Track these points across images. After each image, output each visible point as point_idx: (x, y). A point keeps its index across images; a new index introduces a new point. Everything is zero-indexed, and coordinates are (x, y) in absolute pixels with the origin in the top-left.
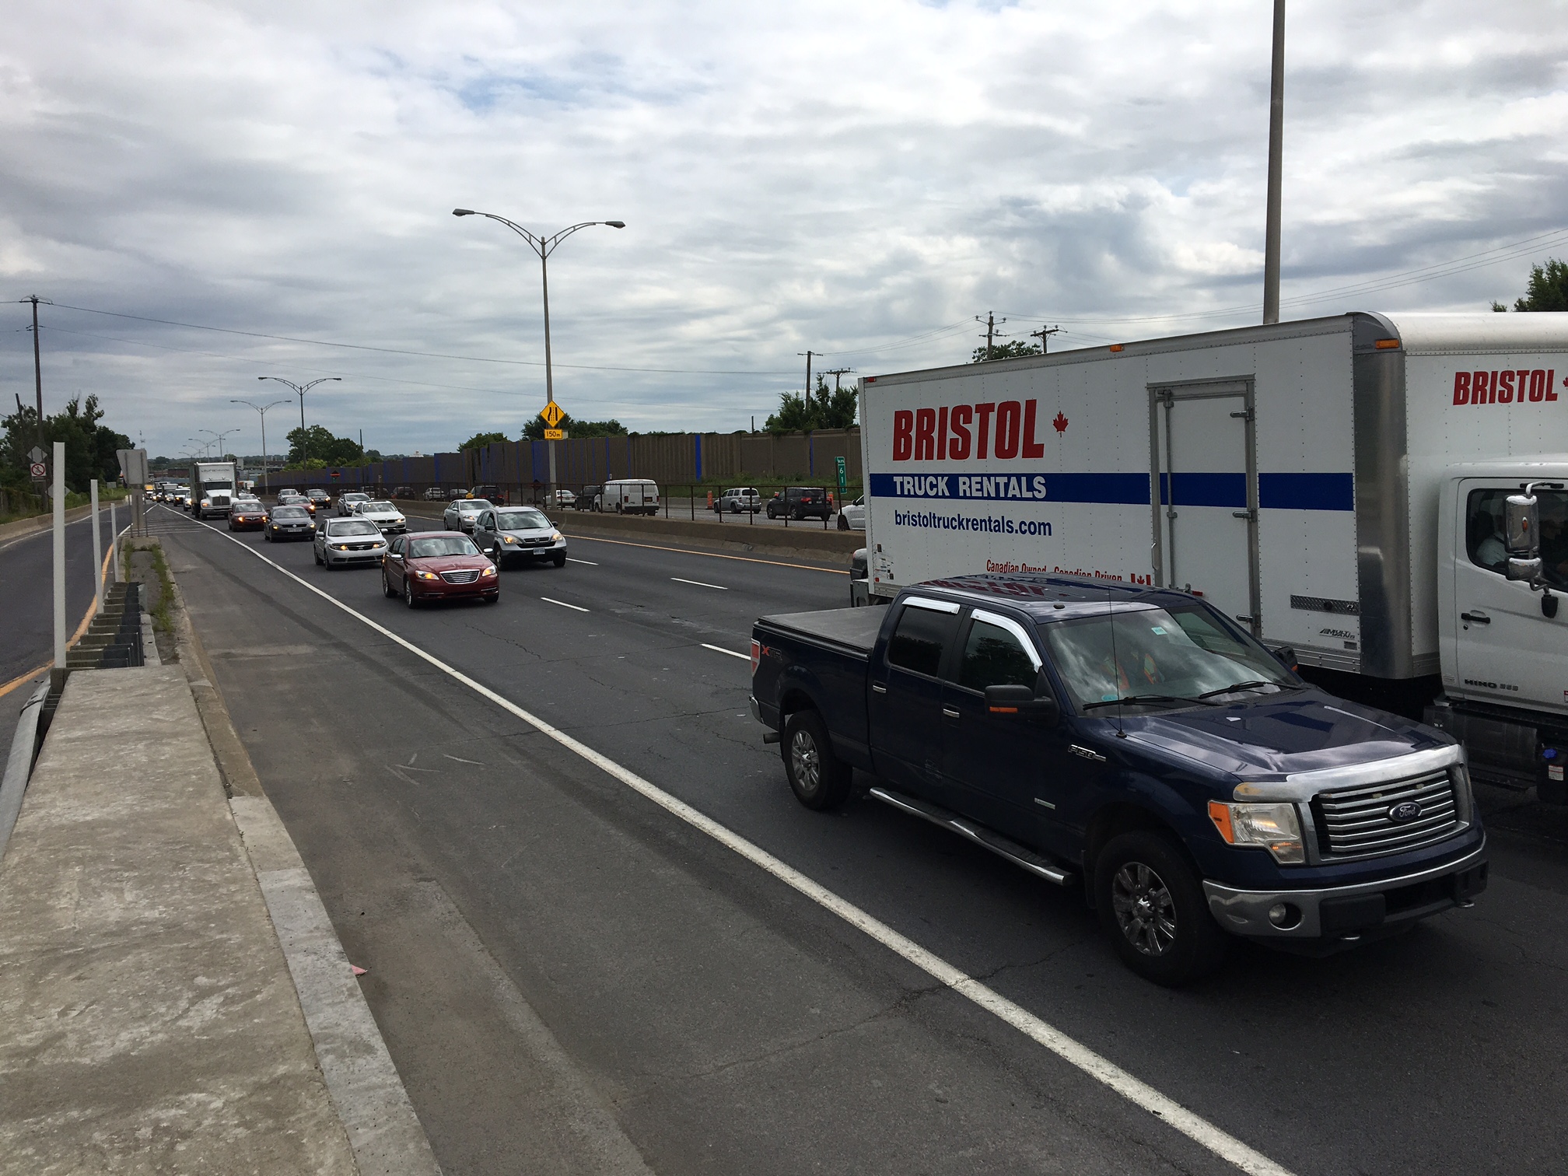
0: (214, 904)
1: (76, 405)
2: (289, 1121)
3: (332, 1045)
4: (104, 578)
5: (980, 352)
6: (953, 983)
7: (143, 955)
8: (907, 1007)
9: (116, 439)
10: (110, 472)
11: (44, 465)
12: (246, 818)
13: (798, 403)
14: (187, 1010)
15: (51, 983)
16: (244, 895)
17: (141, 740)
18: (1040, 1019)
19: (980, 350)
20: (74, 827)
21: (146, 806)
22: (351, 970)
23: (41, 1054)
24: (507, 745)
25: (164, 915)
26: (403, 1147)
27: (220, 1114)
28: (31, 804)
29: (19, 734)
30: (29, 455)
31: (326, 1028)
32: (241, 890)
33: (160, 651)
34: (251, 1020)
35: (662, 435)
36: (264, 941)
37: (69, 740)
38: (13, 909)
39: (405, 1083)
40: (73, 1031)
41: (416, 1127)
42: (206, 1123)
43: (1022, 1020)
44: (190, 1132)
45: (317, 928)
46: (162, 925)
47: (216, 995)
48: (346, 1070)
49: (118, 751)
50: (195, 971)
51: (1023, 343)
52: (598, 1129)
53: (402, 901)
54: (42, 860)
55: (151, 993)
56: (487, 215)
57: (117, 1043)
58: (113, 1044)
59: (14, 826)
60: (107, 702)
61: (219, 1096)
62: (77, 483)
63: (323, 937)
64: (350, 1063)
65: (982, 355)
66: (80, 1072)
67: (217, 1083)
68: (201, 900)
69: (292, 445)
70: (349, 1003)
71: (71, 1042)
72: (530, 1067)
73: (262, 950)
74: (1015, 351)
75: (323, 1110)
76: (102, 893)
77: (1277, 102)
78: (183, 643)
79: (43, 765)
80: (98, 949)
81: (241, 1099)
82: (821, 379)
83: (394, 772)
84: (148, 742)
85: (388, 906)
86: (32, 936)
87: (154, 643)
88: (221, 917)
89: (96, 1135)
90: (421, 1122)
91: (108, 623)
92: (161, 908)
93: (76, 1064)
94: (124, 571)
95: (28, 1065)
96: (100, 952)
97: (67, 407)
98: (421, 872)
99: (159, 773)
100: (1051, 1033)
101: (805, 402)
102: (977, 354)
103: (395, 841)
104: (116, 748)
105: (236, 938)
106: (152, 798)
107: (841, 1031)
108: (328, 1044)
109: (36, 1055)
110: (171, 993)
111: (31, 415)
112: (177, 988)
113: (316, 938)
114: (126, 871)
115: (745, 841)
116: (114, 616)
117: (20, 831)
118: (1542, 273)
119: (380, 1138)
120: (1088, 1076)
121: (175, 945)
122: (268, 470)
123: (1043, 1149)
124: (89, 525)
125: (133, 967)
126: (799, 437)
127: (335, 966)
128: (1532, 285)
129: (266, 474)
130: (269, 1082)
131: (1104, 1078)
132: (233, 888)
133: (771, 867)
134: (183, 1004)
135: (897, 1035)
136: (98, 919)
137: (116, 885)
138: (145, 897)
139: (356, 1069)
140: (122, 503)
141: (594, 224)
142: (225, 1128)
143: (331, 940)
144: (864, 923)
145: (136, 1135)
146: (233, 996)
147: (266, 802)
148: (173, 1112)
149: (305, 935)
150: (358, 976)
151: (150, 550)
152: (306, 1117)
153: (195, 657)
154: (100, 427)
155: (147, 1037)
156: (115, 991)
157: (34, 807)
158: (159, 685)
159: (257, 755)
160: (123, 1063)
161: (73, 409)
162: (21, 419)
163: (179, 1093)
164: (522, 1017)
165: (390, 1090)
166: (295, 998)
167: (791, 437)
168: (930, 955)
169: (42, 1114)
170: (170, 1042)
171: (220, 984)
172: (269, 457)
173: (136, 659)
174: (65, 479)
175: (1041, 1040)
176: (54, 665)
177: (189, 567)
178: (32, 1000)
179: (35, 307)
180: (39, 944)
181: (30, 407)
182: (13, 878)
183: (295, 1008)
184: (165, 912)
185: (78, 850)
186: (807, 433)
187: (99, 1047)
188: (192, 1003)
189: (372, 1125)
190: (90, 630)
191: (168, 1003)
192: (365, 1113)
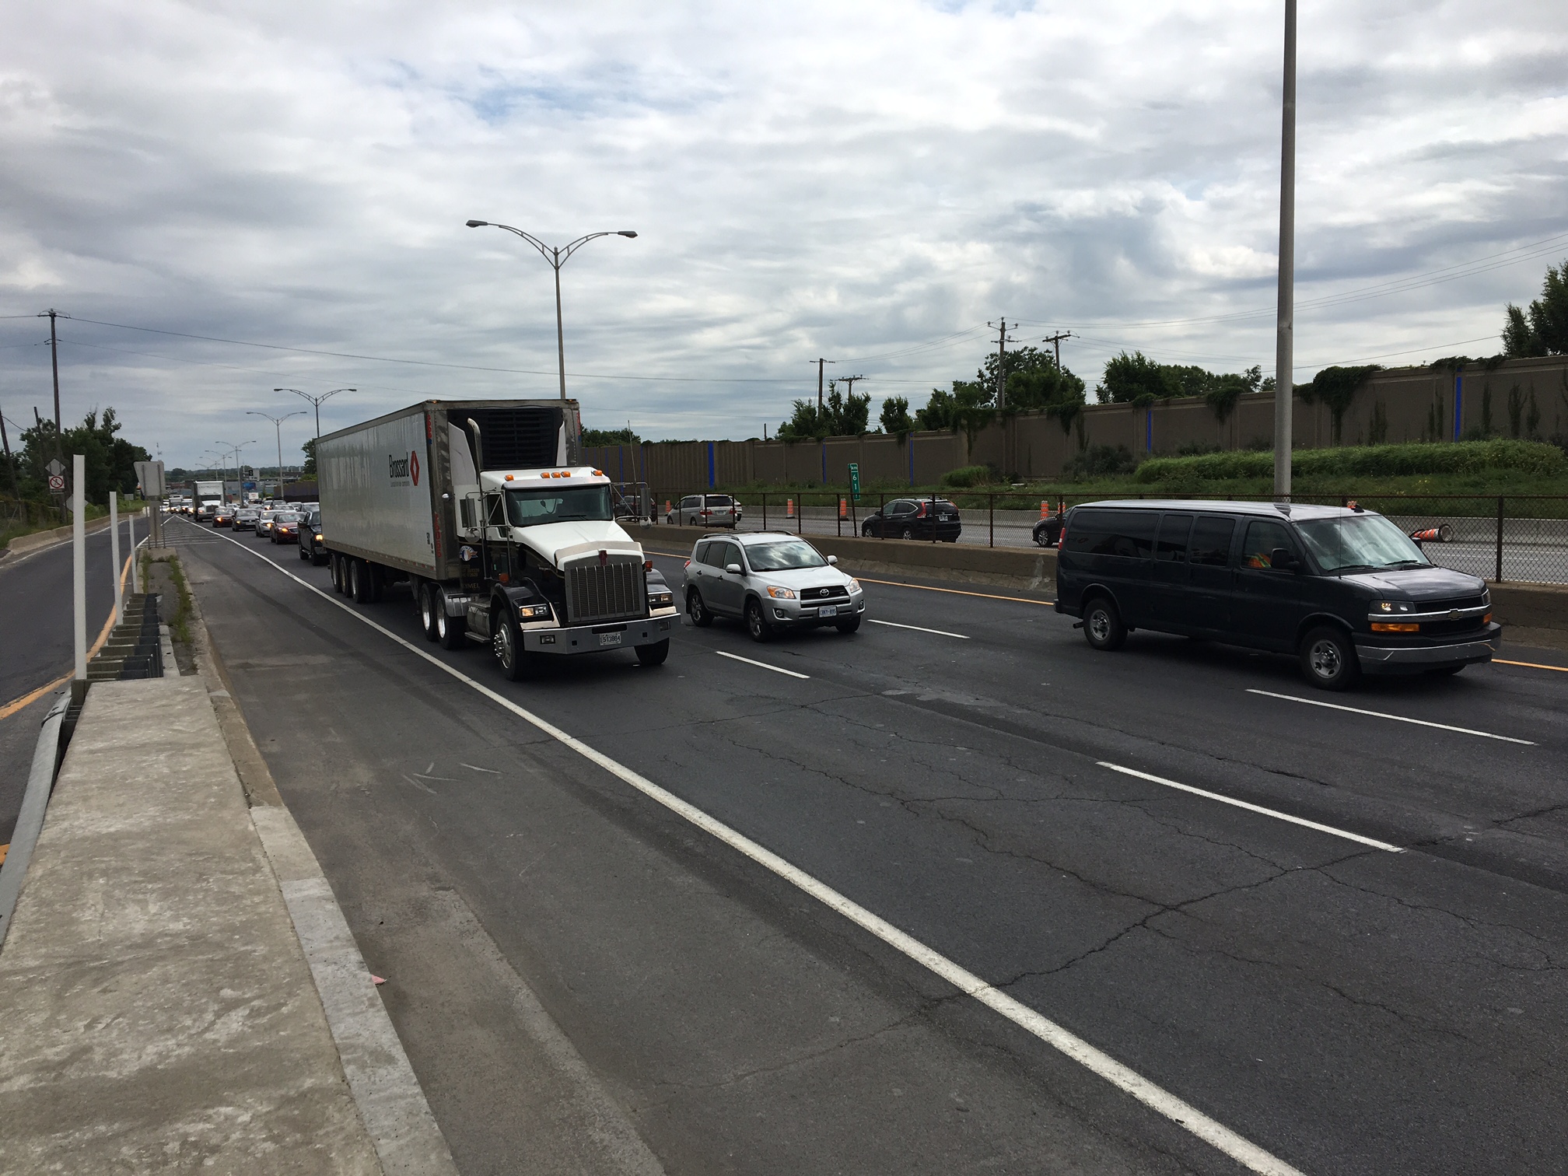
0: (238, 915)
1: (94, 418)
2: (317, 1135)
3: (354, 1055)
4: (122, 588)
5: (992, 358)
6: (973, 991)
7: (169, 967)
8: (926, 1016)
9: (134, 451)
10: (128, 484)
11: (62, 477)
12: (265, 828)
13: (810, 411)
14: (213, 1023)
15: (77, 995)
16: (268, 906)
17: (163, 751)
18: (1061, 1026)
19: (992, 356)
20: (97, 839)
21: (169, 818)
22: (371, 980)
23: (68, 1067)
24: (524, 753)
25: (188, 927)
26: (425, 1157)
27: (248, 1128)
28: (54, 816)
29: (41, 746)
30: (47, 468)
31: (346, 1038)
32: (264, 902)
33: (179, 662)
34: (278, 1032)
35: (675, 443)
36: (289, 952)
37: (92, 752)
38: (37, 921)
39: (426, 1092)
40: (100, 1044)
41: (437, 1138)
42: (234, 1137)
43: (1043, 1028)
44: (218, 1146)
45: (337, 938)
46: (186, 937)
47: (242, 1008)
48: (367, 1080)
49: (140, 762)
50: (220, 984)
51: (1035, 349)
52: (618, 1138)
53: (421, 910)
54: (67, 873)
55: (177, 1005)
56: (500, 226)
57: (144, 1057)
58: (140, 1057)
59: (38, 838)
60: (128, 714)
61: (246, 1110)
62: (97, 497)
63: (343, 946)
64: (371, 1073)
65: (994, 361)
66: (108, 1085)
67: (244, 1097)
68: (225, 912)
69: (307, 456)
70: (370, 1013)
71: (98, 1055)
72: (549, 1075)
73: (286, 962)
74: (1027, 357)
75: (351, 1124)
76: (127, 906)
77: (1289, 105)
78: (200, 654)
79: (65, 777)
80: (122, 962)
81: (268, 1112)
82: (833, 386)
83: (412, 782)
84: (170, 753)
85: (406, 915)
86: (57, 949)
87: (173, 654)
88: (245, 927)
89: (124, 1149)
90: (442, 1132)
91: (128, 634)
92: (186, 920)
93: (104, 1077)
94: (142, 583)
95: (55, 1079)
96: (126, 964)
97: (85, 420)
98: (438, 881)
99: (181, 784)
100: (1072, 1041)
101: (817, 409)
102: (989, 360)
103: (413, 850)
104: (138, 759)
105: (261, 949)
106: (174, 809)
107: (861, 1039)
108: (349, 1054)
109: (63, 1068)
110: (197, 1006)
111: (49, 427)
112: (203, 1001)
113: (337, 948)
114: (149, 882)
115: (762, 849)
116: (131, 627)
117: (44, 842)
118: (1556, 274)
119: (402, 1149)
120: (1109, 1085)
121: (200, 957)
122: (284, 481)
123: (1065, 1158)
124: (108, 536)
125: (158, 979)
126: (811, 444)
127: (355, 976)
128: (1547, 286)
129: (282, 484)
130: (296, 1095)
131: (1126, 1087)
132: (256, 899)
133: (789, 875)
134: (209, 1017)
135: (917, 1044)
136: (122, 931)
137: (141, 896)
138: (170, 908)
139: (377, 1079)
140: (139, 515)
141: (607, 234)
142: (253, 1142)
143: (352, 950)
144: (882, 931)
145: (165, 1149)
146: (259, 1008)
147: (285, 812)
148: (201, 1126)
149: (325, 945)
150: (378, 985)
151: (168, 561)
152: (334, 1131)
153: (213, 666)
154: (118, 440)
155: (173, 1050)
156: (141, 1004)
157: (56, 819)
158: (179, 696)
159: (275, 764)
160: (151, 1079)
161: (91, 422)
162: (40, 432)
163: (206, 1107)
164: (541, 1026)
165: (412, 1100)
166: (320, 1009)
167: (803, 444)
168: (949, 963)
169: (69, 1129)
170: (197, 1055)
171: (247, 996)
172: (285, 468)
173: (155, 670)
174: (86, 492)
175: (1062, 1048)
176: (74, 677)
177: (207, 578)
178: (59, 1012)
179: (53, 321)
180: (64, 957)
181: (49, 420)
182: (37, 890)
183: (320, 1020)
184: (189, 923)
185: (103, 862)
186: (819, 440)
187: (126, 1061)
188: (218, 1015)
189: (393, 1135)
190: (110, 641)
191: (194, 1016)
192: (386, 1123)
